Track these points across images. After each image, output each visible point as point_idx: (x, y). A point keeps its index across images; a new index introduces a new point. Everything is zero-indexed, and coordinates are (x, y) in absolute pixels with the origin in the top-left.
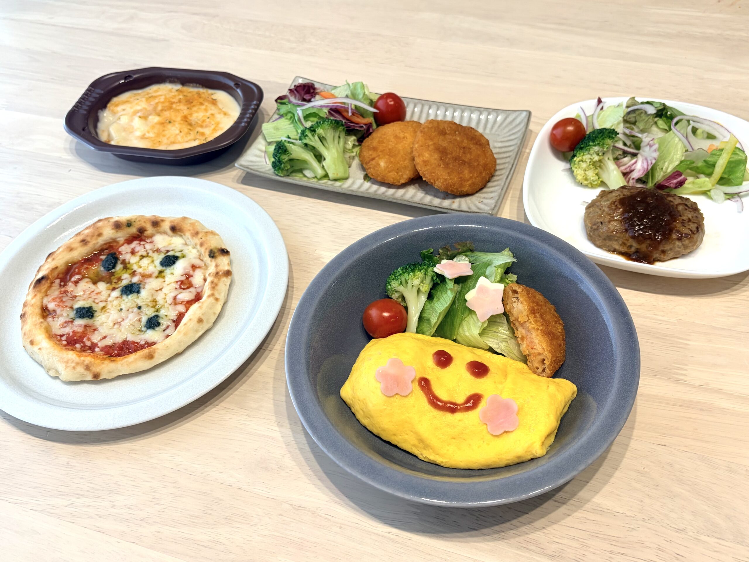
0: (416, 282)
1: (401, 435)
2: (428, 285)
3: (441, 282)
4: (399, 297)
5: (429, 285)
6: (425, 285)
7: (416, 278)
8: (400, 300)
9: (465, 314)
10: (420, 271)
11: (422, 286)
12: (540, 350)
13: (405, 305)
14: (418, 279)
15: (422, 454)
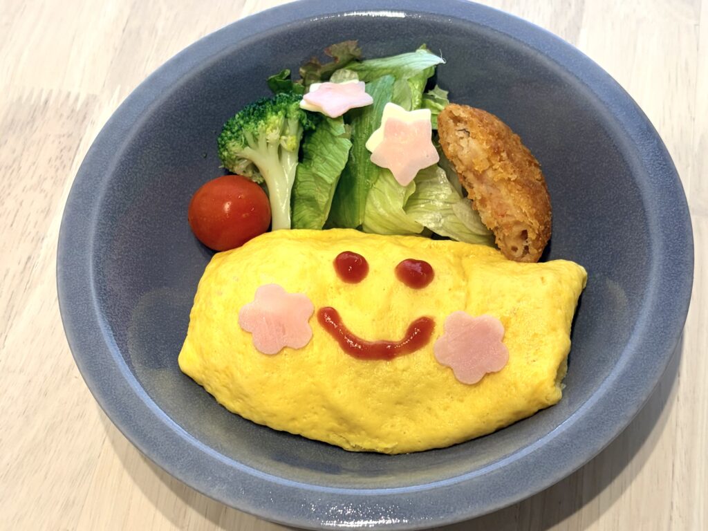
0: (273, 135)
1: (305, 418)
2: (295, 137)
3: (316, 125)
4: (247, 168)
5: (297, 135)
6: (290, 138)
7: (270, 127)
8: (250, 173)
9: (372, 178)
10: (277, 113)
11: (285, 141)
12: (519, 217)
13: (262, 181)
14: (275, 128)
15: (348, 442)
